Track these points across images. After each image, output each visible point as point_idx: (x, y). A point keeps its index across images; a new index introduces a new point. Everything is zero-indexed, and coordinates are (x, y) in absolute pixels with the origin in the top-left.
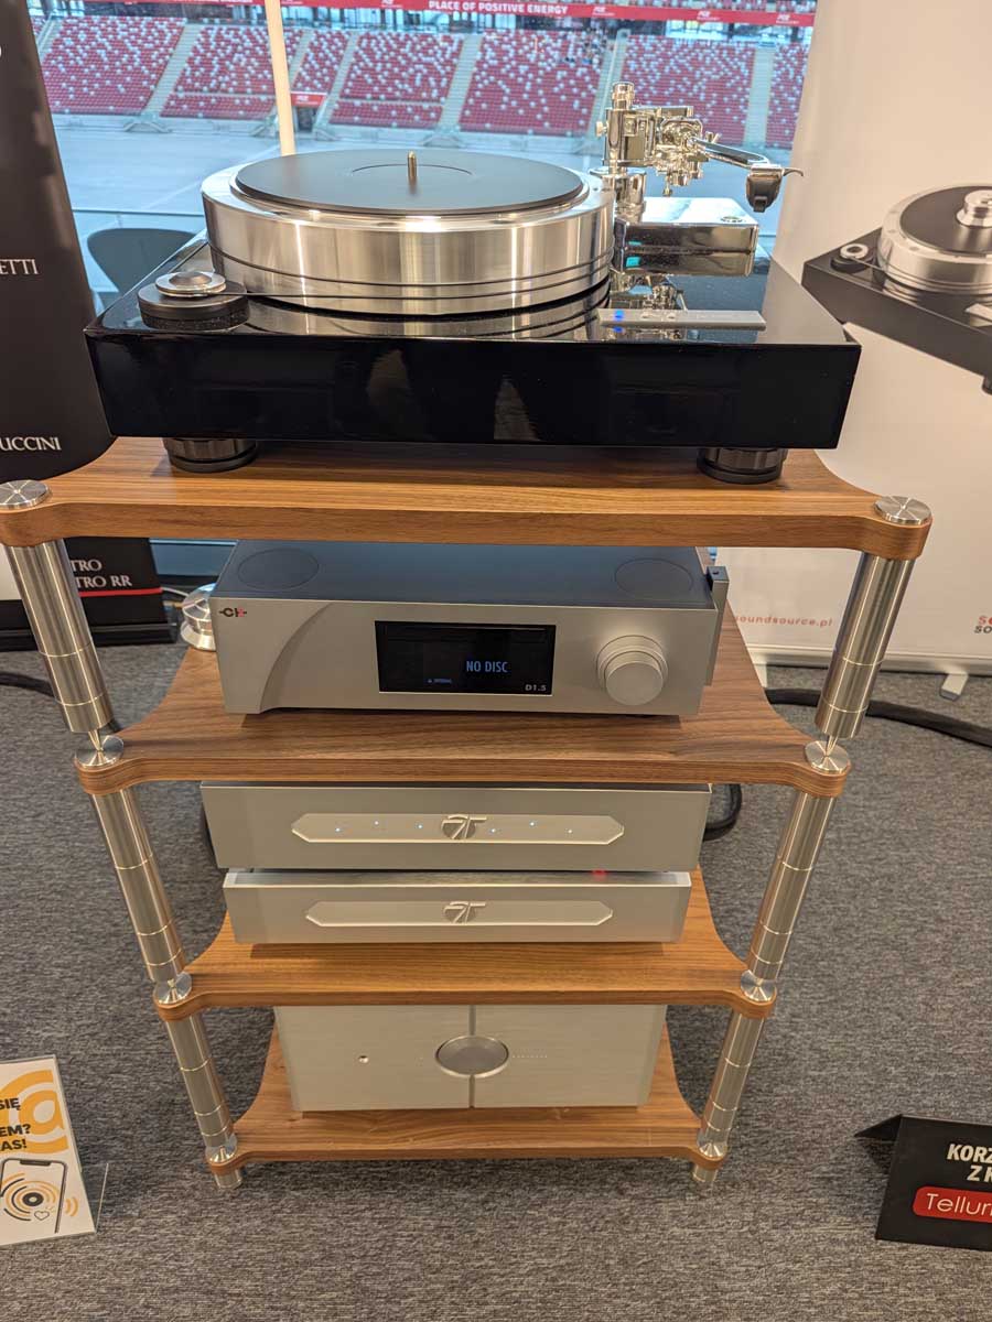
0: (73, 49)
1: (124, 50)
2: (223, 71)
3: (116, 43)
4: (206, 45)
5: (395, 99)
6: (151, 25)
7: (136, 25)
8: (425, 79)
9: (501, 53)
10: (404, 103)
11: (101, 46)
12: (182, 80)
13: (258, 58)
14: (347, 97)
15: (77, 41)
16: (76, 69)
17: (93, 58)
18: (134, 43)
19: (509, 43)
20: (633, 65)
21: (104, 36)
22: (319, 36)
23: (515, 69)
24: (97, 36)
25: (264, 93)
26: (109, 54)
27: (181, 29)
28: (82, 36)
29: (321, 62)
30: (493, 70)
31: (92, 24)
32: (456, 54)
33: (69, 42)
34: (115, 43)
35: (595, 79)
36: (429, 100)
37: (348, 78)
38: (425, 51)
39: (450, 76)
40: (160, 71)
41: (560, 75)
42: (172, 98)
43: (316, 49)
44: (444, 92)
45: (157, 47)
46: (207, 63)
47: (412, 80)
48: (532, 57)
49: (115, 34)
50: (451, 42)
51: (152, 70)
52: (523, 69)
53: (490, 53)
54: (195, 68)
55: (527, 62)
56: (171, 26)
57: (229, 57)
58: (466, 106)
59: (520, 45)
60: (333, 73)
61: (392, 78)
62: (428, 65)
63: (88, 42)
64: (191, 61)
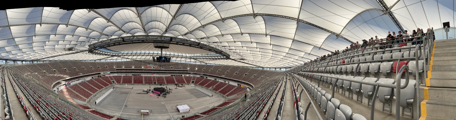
3: (138, 78)
10: (162, 82)
16: (136, 80)
25: (151, 81)
27: (143, 76)
32: (163, 78)
33: (135, 77)
35: (174, 79)
42: (145, 82)
45: (141, 78)
57: (147, 79)
61: (160, 80)
64: (144, 79)
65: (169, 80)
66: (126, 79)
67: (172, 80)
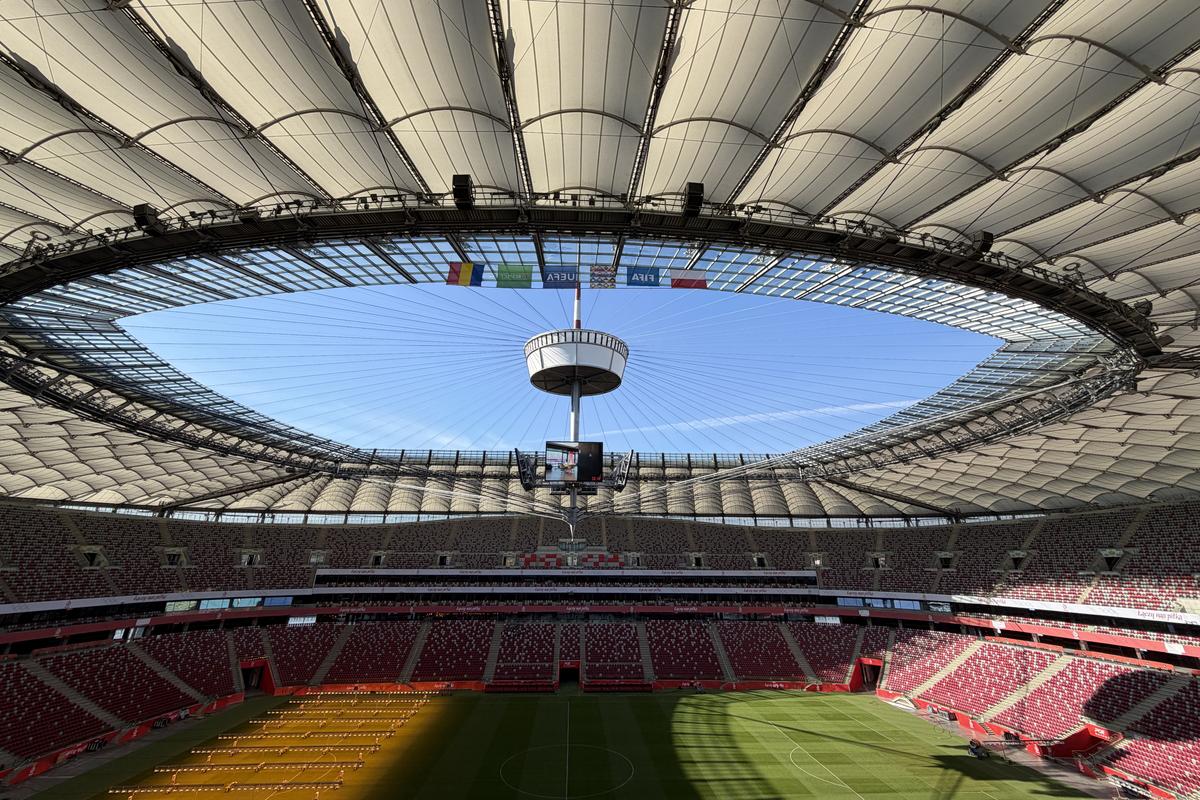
0: (438, 639)
1: (466, 641)
2: (520, 650)
3: (463, 636)
4: (509, 635)
5: (616, 661)
6: (477, 625)
7: (471, 625)
8: (626, 648)
9: (658, 634)
10: (622, 664)
11: (453, 637)
12: (500, 656)
13: (538, 641)
14: (590, 662)
15: (441, 635)
16: (443, 653)
17: (450, 644)
18: (471, 635)
19: (659, 627)
20: (726, 638)
22: (564, 628)
23: (668, 641)
24: (451, 632)
25: (545, 662)
26: (458, 642)
27: (493, 626)
28: (443, 632)
29: (571, 641)
31: (447, 625)
32: (636, 634)
33: (436, 635)
34: (459, 635)
36: (632, 661)
37: (587, 652)
38: (620, 632)
39: (637, 645)
40: (487, 650)
41: (693, 644)
43: (566, 635)
44: (639, 657)
45: (483, 637)
46: (511, 645)
48: (674, 633)
50: (631, 628)
51: (483, 651)
52: (673, 641)
53: (653, 634)
54: (505, 649)
55: (672, 637)
56: (489, 625)
58: (654, 665)
59: (665, 629)
60: (578, 648)
61: (610, 649)
63: (446, 635)
65: (677, 655)
66: (365, 647)
67: (701, 651)
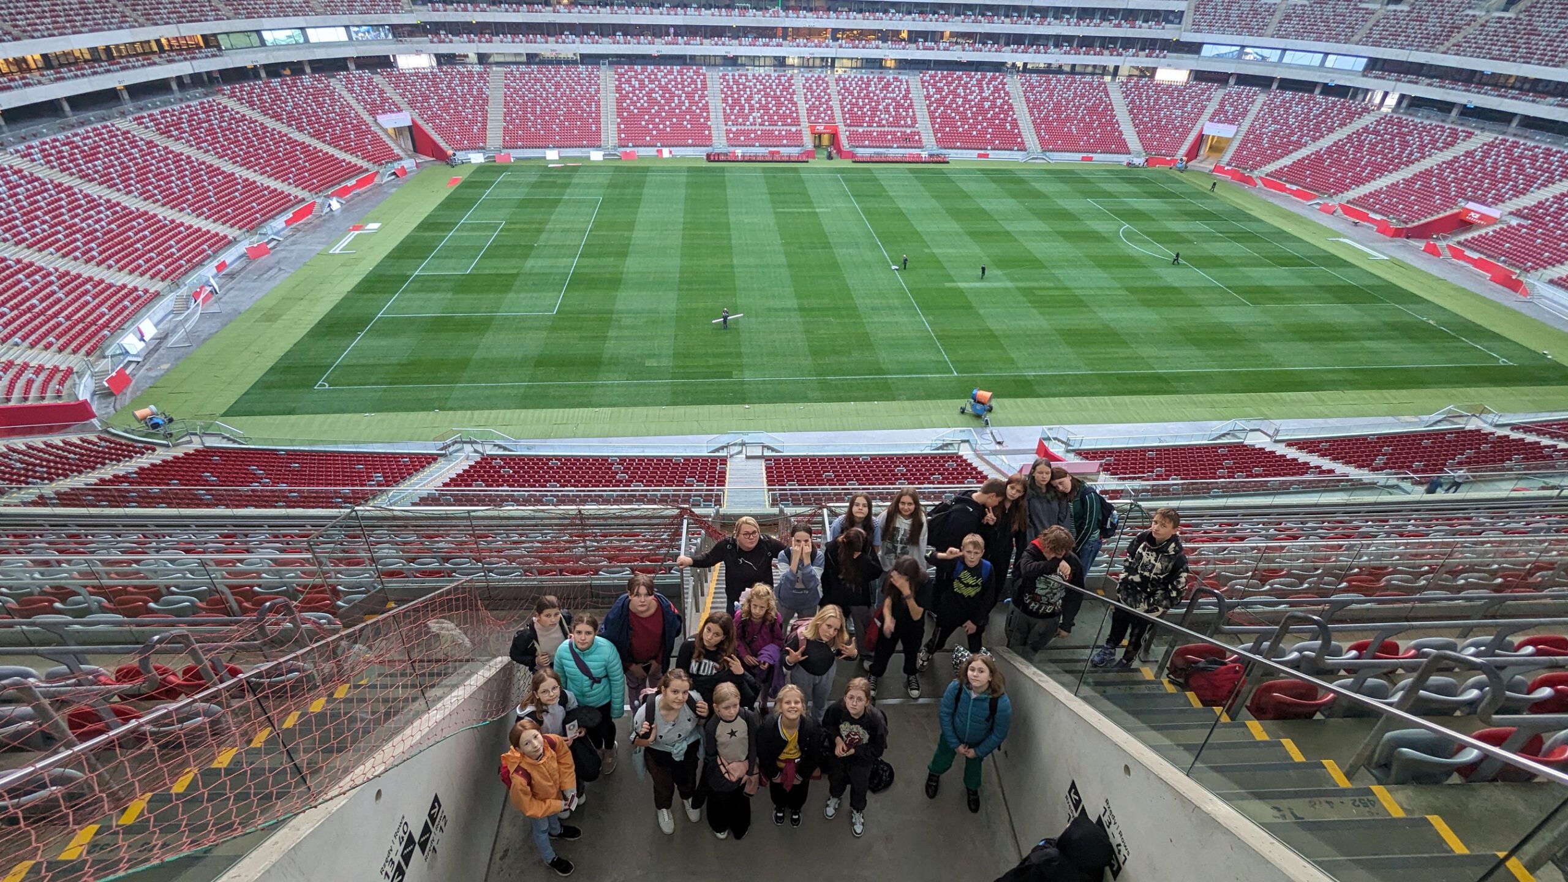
0: (633, 92)
1: (673, 95)
2: (752, 109)
3: (665, 89)
4: (730, 88)
5: (884, 126)
6: (682, 73)
7: (671, 72)
8: (896, 109)
9: (939, 90)
10: (893, 129)
11: (652, 90)
12: (727, 117)
13: (773, 98)
14: (850, 126)
15: (634, 87)
16: (647, 111)
17: (652, 101)
18: (676, 88)
19: (940, 81)
20: (1032, 98)
21: (651, 82)
22: (807, 80)
23: (953, 101)
24: (647, 83)
25: (789, 125)
26: (662, 97)
27: (704, 75)
28: (635, 83)
29: (819, 98)
30: (940, 102)
32: (908, 91)
33: (626, 87)
34: (660, 86)
35: (1011, 107)
36: (906, 125)
37: (844, 113)
38: (886, 87)
39: (911, 106)
40: (706, 108)
41: (987, 105)
42: (728, 132)
43: (810, 89)
44: (914, 120)
45: (695, 90)
46: (736, 102)
47: (887, 111)
48: (960, 90)
49: (660, 81)
50: (901, 81)
51: (700, 109)
52: (959, 100)
53: (932, 91)
54: (732, 109)
55: (959, 96)
56: (696, 74)
57: (750, 98)
58: (935, 132)
59: (949, 84)
60: (831, 107)
61: (874, 109)
62: (894, 99)
63: (641, 87)
64: (725, 100)
65: (964, 119)
66: (534, 101)
67: (997, 115)
